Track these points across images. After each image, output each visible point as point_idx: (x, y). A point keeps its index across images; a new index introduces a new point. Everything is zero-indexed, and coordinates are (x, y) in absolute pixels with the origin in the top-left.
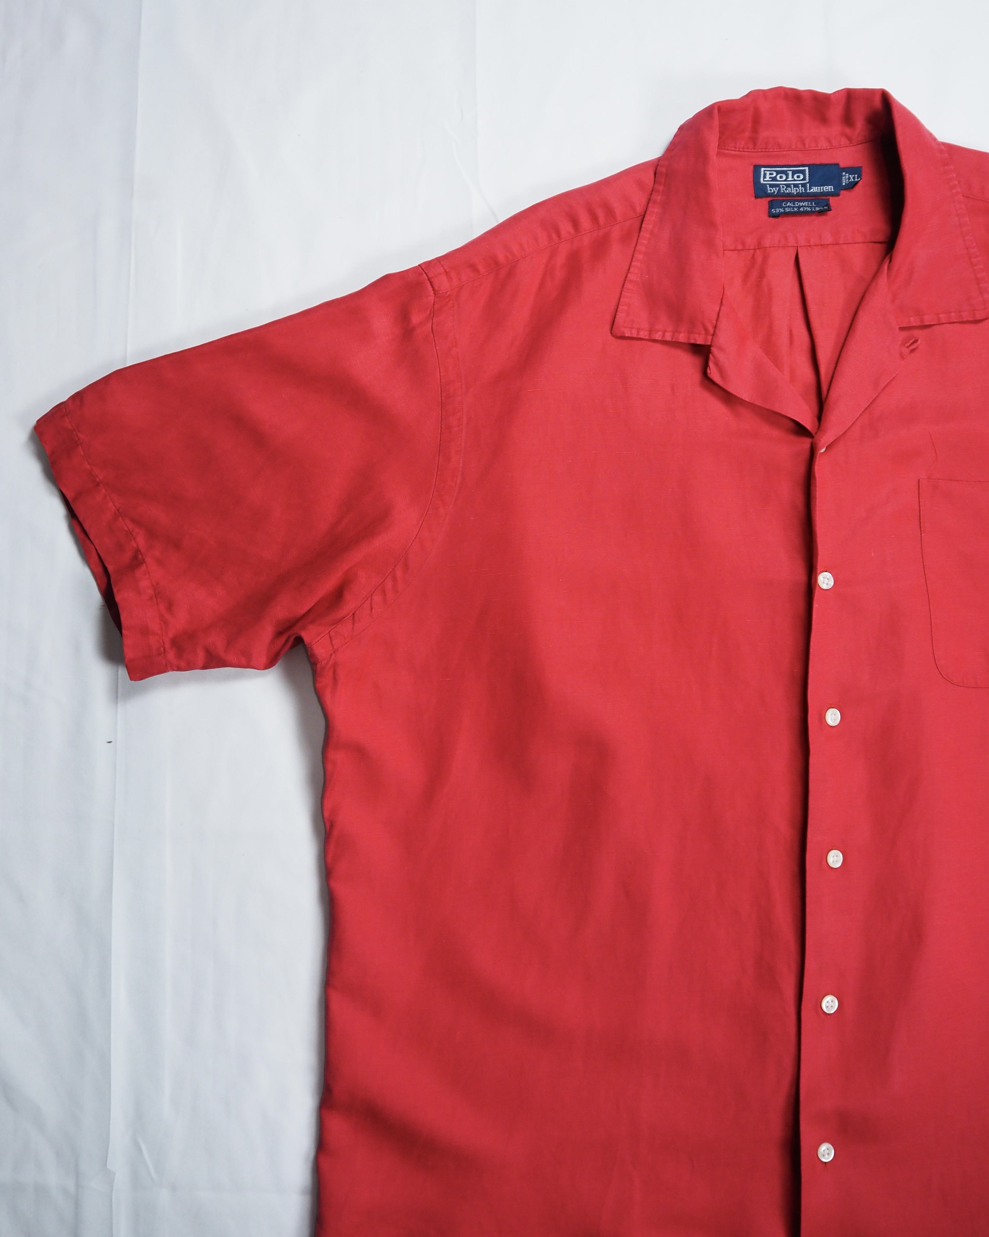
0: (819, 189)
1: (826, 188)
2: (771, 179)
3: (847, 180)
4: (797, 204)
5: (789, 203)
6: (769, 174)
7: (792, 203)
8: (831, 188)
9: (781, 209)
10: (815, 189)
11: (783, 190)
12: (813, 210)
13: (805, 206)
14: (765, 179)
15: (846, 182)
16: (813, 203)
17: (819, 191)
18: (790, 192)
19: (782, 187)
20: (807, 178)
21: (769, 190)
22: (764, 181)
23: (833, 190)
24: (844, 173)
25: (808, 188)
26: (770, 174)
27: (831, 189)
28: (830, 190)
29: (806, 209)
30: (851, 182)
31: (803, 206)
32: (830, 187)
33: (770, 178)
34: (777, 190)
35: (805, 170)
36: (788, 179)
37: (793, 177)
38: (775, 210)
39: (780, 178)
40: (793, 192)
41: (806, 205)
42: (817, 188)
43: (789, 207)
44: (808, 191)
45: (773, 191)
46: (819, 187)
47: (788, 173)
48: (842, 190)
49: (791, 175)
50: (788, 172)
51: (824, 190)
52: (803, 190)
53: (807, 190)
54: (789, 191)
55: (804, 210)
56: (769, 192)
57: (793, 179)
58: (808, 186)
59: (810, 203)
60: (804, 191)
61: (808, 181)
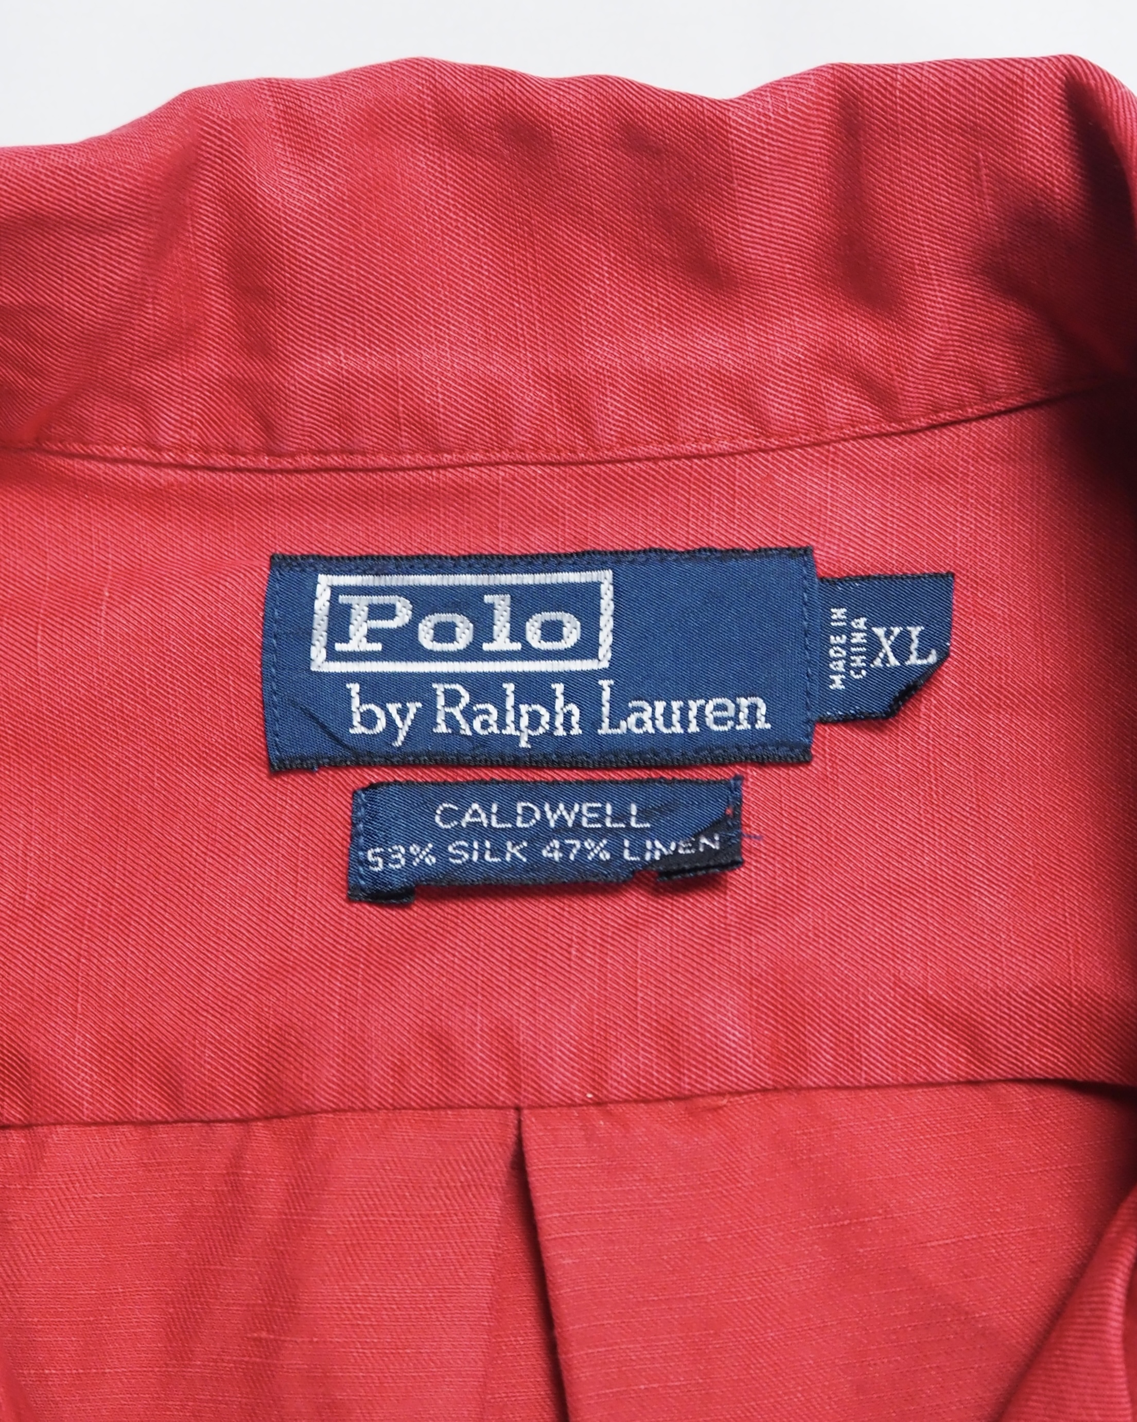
0: (676, 717)
1: (718, 708)
2: (377, 647)
3: (858, 661)
4: (528, 813)
5: (475, 806)
6: (364, 614)
7: (494, 808)
8: (753, 708)
9: (423, 845)
10: (646, 716)
11: (450, 720)
12: (626, 855)
13: (577, 831)
14: (339, 647)
15: (847, 667)
16: (634, 809)
17: (678, 729)
18: (494, 729)
19: (441, 701)
20: (606, 638)
21: (357, 718)
22: (332, 655)
23: (761, 724)
24: (839, 613)
25: (606, 710)
26: (376, 612)
27: (752, 719)
28: (745, 726)
29: (583, 851)
30: (885, 670)
31: (562, 829)
32: (744, 702)
33: (372, 636)
34: (411, 716)
35: (597, 585)
36: (486, 647)
37: (517, 634)
38: (385, 857)
39: (437, 638)
40: (510, 730)
41: (584, 823)
42: (660, 706)
43: (476, 831)
44: (605, 729)
45: (381, 725)
46: (676, 705)
47: (491, 607)
48: (823, 721)
49: (507, 615)
50: (488, 599)
51: (709, 721)
52: (575, 720)
53: (598, 723)
54: (485, 725)
55: (566, 858)
56: (358, 729)
57: (517, 646)
58: (606, 695)
59: (609, 809)
60: (576, 731)
61: (605, 664)
